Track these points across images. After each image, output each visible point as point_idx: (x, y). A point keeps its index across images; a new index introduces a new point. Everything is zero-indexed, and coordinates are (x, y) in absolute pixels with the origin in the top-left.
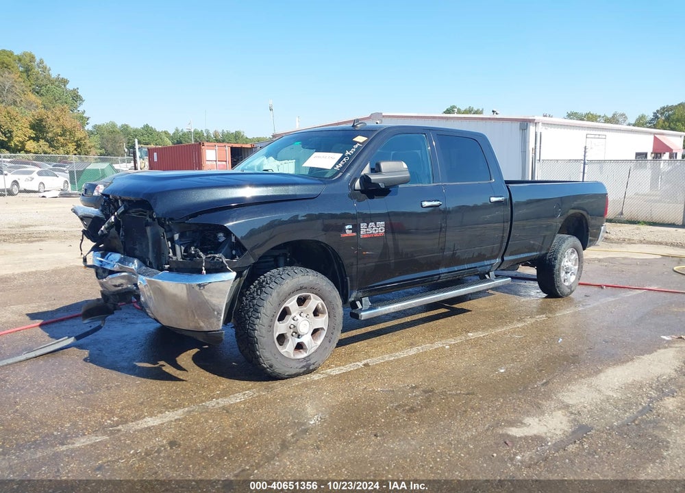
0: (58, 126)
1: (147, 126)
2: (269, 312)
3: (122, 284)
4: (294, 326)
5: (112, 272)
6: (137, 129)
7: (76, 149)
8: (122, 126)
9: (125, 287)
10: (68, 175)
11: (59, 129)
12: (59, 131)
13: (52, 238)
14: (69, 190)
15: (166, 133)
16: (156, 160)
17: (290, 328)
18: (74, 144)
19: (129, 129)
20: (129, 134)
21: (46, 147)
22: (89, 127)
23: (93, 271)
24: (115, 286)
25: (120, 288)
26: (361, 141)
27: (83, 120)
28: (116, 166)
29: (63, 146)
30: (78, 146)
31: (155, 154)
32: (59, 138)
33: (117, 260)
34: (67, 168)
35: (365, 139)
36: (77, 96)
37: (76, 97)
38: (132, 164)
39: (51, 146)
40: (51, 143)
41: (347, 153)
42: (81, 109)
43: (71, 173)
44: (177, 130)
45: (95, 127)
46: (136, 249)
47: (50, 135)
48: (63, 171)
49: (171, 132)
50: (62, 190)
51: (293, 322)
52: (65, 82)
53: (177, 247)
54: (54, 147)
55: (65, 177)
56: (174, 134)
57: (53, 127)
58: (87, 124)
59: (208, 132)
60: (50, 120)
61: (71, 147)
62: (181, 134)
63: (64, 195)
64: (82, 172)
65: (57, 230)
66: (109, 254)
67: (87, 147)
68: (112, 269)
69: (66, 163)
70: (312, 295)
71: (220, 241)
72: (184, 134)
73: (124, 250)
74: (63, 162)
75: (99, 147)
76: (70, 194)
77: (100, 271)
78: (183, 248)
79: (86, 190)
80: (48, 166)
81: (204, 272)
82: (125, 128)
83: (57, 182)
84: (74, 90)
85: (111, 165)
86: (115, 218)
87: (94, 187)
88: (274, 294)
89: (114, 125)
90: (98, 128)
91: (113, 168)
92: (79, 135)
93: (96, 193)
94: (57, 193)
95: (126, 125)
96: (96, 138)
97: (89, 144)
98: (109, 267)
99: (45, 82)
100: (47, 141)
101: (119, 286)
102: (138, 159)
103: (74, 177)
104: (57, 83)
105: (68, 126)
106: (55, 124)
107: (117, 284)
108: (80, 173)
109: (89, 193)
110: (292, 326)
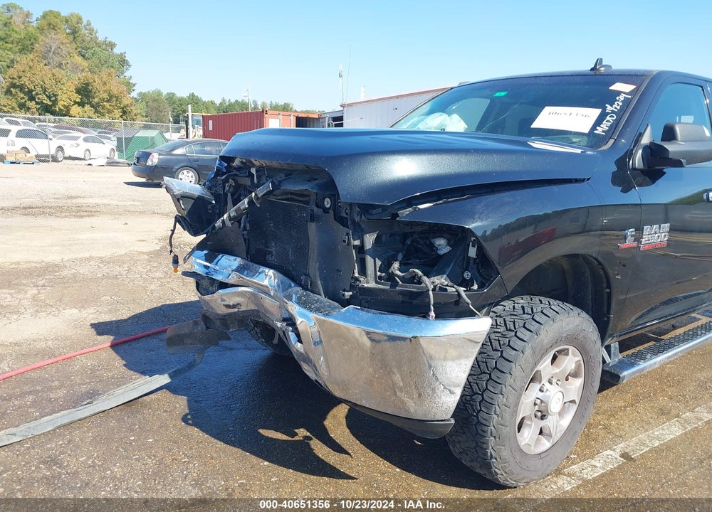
0: (105, 91)
1: (193, 95)
2: (518, 383)
3: (238, 304)
4: (542, 401)
5: (223, 285)
6: (182, 98)
7: (121, 116)
8: (168, 94)
9: (243, 309)
10: (115, 143)
11: (106, 94)
12: (106, 96)
13: (104, 213)
14: (116, 158)
15: (212, 103)
16: (211, 128)
17: (535, 404)
18: (120, 110)
19: (174, 98)
20: (174, 103)
21: (92, 112)
22: (134, 94)
23: (192, 281)
24: (228, 306)
25: (236, 310)
26: (627, 91)
27: (130, 86)
28: (167, 135)
29: (108, 112)
30: (124, 113)
31: (211, 122)
32: (105, 103)
33: (234, 268)
34: (113, 137)
35: (633, 87)
36: (124, 60)
37: (123, 62)
38: (183, 132)
39: (96, 112)
40: (95, 107)
41: (609, 108)
42: (127, 74)
43: (119, 140)
44: (224, 100)
45: (140, 94)
46: (270, 253)
47: (96, 100)
48: (109, 138)
49: (218, 102)
50: (108, 158)
51: (540, 395)
52: (112, 45)
53: (369, 260)
54: (100, 113)
55: (112, 144)
56: (221, 104)
57: (99, 92)
58: (134, 90)
59: (255, 102)
60: (96, 84)
61: (117, 113)
62: (227, 104)
63: (111, 163)
64: (131, 139)
65: (108, 203)
66: (221, 256)
67: (133, 114)
68: (226, 281)
69: (111, 130)
70: (571, 349)
71: (441, 252)
72: (230, 105)
73: (247, 253)
74: (108, 128)
75: (144, 114)
76: (118, 163)
77: (205, 283)
78: (379, 263)
79: (138, 159)
80: (94, 134)
81: (432, 314)
82: (171, 98)
83: (104, 149)
84: (122, 54)
85: (161, 133)
86: (251, 202)
87: (147, 155)
88: (528, 352)
89: (159, 93)
90: (143, 96)
91: (163, 137)
92: (125, 101)
93: (149, 163)
94: (104, 162)
95: (171, 93)
96: (143, 105)
97: (135, 112)
98: (219, 278)
99: (91, 44)
100: (92, 106)
101: (234, 306)
102: (190, 126)
103: (122, 145)
104: (104, 46)
105: (115, 91)
106: (102, 88)
107: (231, 304)
108: (128, 140)
109: (142, 162)
110: (538, 401)
